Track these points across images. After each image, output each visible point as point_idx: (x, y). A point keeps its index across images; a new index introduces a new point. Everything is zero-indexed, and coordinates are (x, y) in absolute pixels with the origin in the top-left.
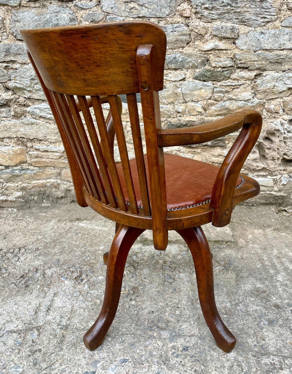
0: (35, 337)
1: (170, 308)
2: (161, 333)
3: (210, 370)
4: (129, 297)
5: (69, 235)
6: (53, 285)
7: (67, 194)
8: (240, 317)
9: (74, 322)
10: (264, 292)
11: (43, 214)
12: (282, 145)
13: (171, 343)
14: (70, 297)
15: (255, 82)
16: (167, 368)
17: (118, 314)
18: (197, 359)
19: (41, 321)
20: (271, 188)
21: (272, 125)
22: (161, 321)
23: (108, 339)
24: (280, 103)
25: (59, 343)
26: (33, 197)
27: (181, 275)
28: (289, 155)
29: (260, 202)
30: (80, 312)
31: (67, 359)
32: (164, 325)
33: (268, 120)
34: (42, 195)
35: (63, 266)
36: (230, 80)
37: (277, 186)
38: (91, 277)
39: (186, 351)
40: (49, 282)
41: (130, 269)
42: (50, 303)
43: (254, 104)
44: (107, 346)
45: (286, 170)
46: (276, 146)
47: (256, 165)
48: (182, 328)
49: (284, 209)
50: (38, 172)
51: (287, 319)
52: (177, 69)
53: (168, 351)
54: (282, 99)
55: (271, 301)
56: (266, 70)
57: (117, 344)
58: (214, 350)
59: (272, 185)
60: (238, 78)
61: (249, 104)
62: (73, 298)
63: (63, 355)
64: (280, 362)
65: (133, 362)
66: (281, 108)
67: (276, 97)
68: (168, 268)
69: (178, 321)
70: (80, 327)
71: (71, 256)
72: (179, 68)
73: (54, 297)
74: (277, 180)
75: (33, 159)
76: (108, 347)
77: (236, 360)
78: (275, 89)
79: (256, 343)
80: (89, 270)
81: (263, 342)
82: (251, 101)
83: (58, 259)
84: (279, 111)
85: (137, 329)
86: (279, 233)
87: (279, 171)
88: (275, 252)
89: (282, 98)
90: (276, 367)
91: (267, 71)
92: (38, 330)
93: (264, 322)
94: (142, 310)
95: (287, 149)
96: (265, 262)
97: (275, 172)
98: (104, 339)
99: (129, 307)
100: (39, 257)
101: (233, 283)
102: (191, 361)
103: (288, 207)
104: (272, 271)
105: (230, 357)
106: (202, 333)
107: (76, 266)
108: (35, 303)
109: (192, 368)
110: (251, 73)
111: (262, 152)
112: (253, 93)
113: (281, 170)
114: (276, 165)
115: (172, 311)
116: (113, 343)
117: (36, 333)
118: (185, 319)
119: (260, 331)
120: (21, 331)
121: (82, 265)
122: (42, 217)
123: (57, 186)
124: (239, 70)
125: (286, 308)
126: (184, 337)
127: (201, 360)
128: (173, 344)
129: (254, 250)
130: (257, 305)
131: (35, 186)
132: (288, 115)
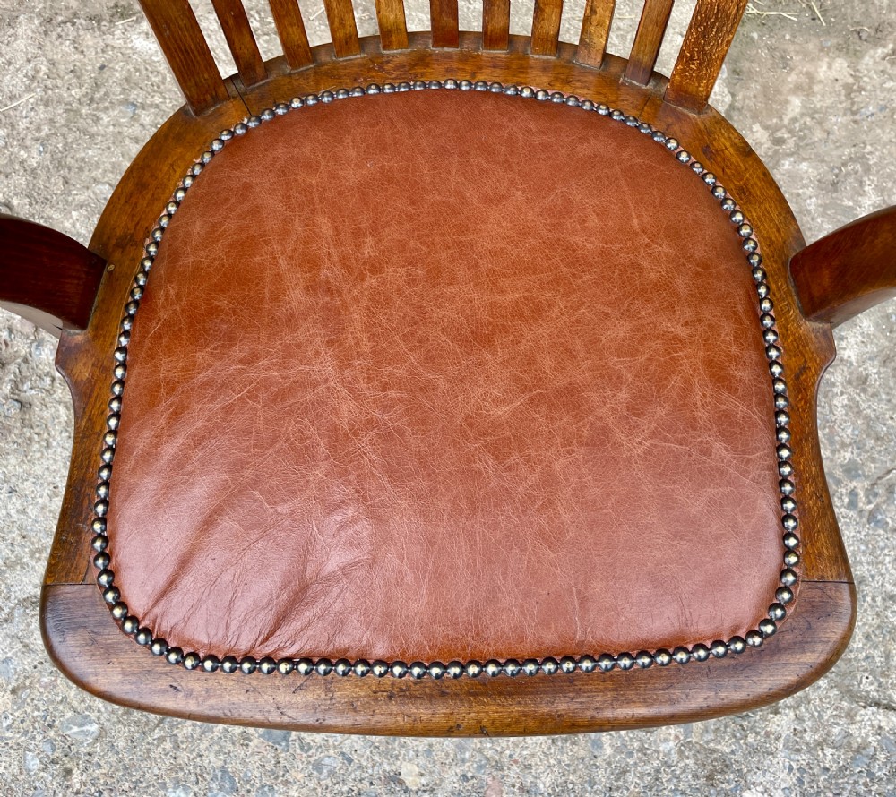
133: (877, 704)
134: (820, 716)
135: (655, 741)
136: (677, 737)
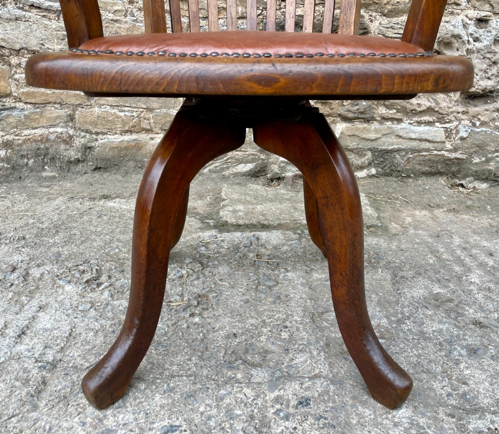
1: (269, 329)
2: (252, 372)
4: (188, 310)
5: (85, 217)
6: (39, 293)
7: (86, 155)
8: (410, 342)
9: (71, 354)
10: (451, 300)
11: (45, 190)
13: (272, 392)
14: (70, 311)
17: (164, 340)
18: (329, 423)
19: (3, 354)
20: (440, 144)
21: (447, 26)
22: (251, 351)
23: (139, 385)
25: (32, 396)
26: (26, 160)
27: (289, 274)
29: (420, 169)
30: (87, 336)
31: (44, 428)
32: (257, 359)
34: (42, 157)
35: (66, 263)
37: (450, 141)
38: (117, 280)
39: (306, 406)
40: (33, 288)
41: (194, 266)
42: (28, 322)
45: (467, 112)
47: (417, 102)
48: (296, 364)
49: (461, 182)
50: (33, 113)
53: (266, 408)
55: (465, 315)
57: (157, 395)
58: (364, 404)
59: (443, 139)
62: (77, 314)
63: (36, 421)
65: (191, 430)
68: (264, 264)
69: (287, 350)
70: (82, 365)
71: (84, 248)
74: (451, 131)
75: (21, 87)
76: (138, 401)
77: (413, 424)
79: (449, 390)
80: (115, 268)
81: (465, 388)
83: (58, 252)
85: (202, 367)
86: (458, 215)
87: (455, 114)
88: (457, 241)
93: (459, 351)
94: (214, 332)
96: (442, 254)
97: (448, 115)
98: (131, 386)
99: (188, 327)
100: (23, 250)
101: (388, 286)
102: (316, 426)
103: (468, 179)
104: (457, 268)
105: (399, 418)
106: (337, 373)
107: (91, 262)
113: (458, 113)
114: (451, 103)
115: (274, 333)
116: (149, 393)
118: (301, 347)
119: (454, 368)
121: (102, 261)
122: (41, 194)
123: (68, 141)
126: (300, 381)
127: (339, 424)
128: (277, 393)
129: (418, 239)
130: (440, 322)
131: (29, 139)
132: (474, 10)
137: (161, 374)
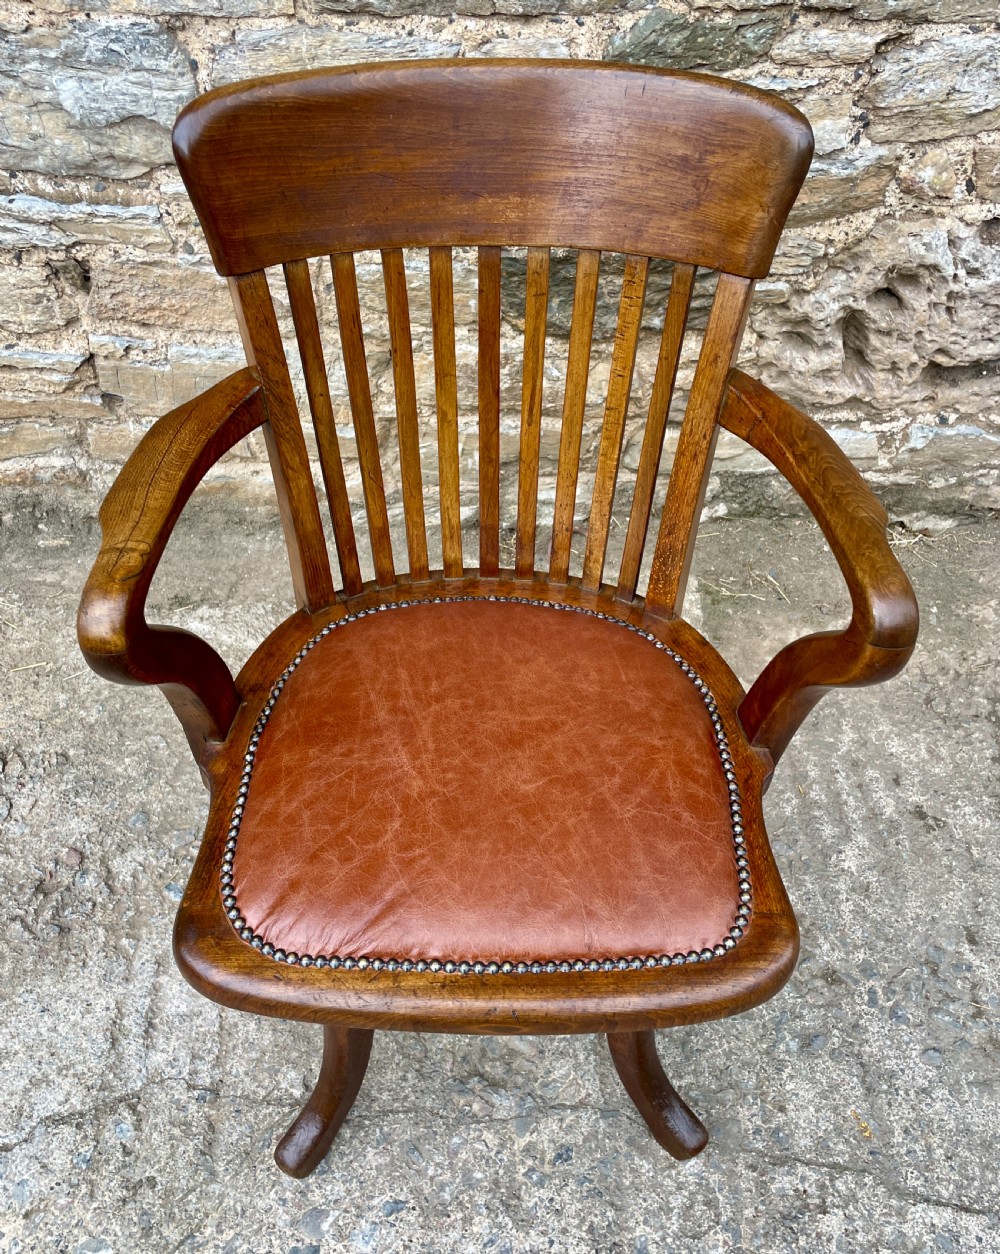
0: (129, 1134)
2: (494, 1100)
3: (631, 1223)
6: (145, 925)
9: (234, 1071)
11: (50, 577)
12: (938, 321)
13: (521, 1134)
15: (873, 74)
16: (514, 1221)
18: (594, 1189)
19: (136, 1073)
20: (866, 461)
21: (912, 246)
22: (490, 1055)
23: (343, 1131)
24: (960, 158)
28: (954, 354)
30: (248, 1032)
31: (235, 1210)
32: (500, 1070)
33: (901, 225)
34: (30, 509)
35: (165, 839)
36: (768, 66)
37: (889, 453)
39: (566, 1160)
40: (130, 914)
42: (149, 999)
43: (856, 168)
44: (342, 1155)
46: (913, 323)
47: (827, 389)
48: (554, 1080)
49: (900, 519)
51: (856, 1026)
52: (536, 16)
53: (514, 1164)
54: (972, 141)
55: (815, 955)
56: (928, 21)
57: (369, 1149)
58: (643, 1152)
60: (803, 58)
61: (834, 170)
63: (222, 1197)
64: (822, 1187)
65: (421, 1208)
66: (962, 177)
67: (950, 133)
69: (542, 1052)
70: (254, 1093)
71: (185, 791)
72: (544, 13)
73: (157, 974)
74: (892, 435)
76: (345, 1159)
77: (701, 1185)
78: (952, 105)
79: (759, 1123)
81: (781, 1118)
82: (843, 157)
83: (143, 804)
84: (950, 189)
85: (423, 1093)
87: (904, 406)
88: (848, 736)
89: (975, 136)
90: (808, 1205)
91: (934, 26)
92: (133, 1108)
95: (955, 334)
96: (810, 787)
97: (890, 410)
102: (578, 1196)
104: (828, 831)
106: (610, 1095)
108: (103, 1002)
109: (583, 1221)
110: (864, 34)
111: (857, 338)
112: (856, 119)
114: (898, 389)
116: (358, 1144)
117: (128, 1118)
118: (563, 1043)
119: (774, 1079)
120: (82, 1115)
122: (47, 592)
123: (79, 482)
124: (813, 18)
125: (856, 982)
126: (558, 1114)
127: (608, 1189)
128: (528, 1138)
132: (982, 203)
133: (927, 1200)
134: (871, 1215)
135: (703, 1248)
136: (725, 1243)
137: (368, 1108)
